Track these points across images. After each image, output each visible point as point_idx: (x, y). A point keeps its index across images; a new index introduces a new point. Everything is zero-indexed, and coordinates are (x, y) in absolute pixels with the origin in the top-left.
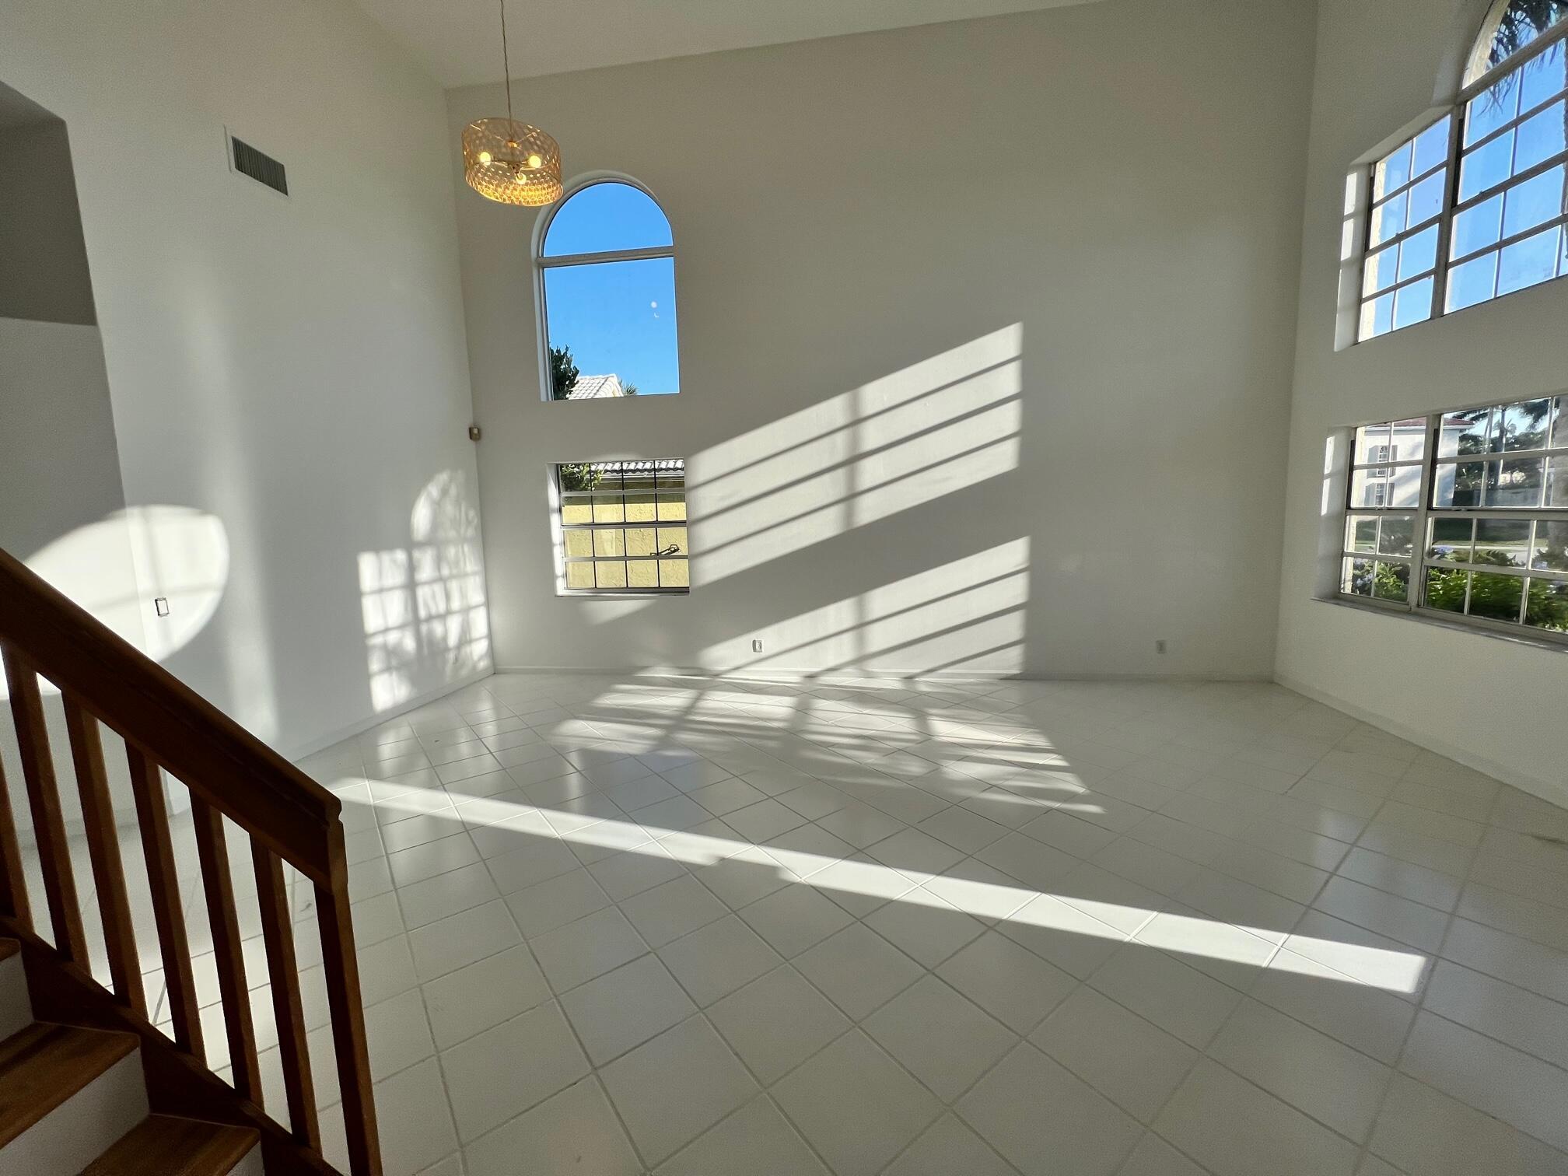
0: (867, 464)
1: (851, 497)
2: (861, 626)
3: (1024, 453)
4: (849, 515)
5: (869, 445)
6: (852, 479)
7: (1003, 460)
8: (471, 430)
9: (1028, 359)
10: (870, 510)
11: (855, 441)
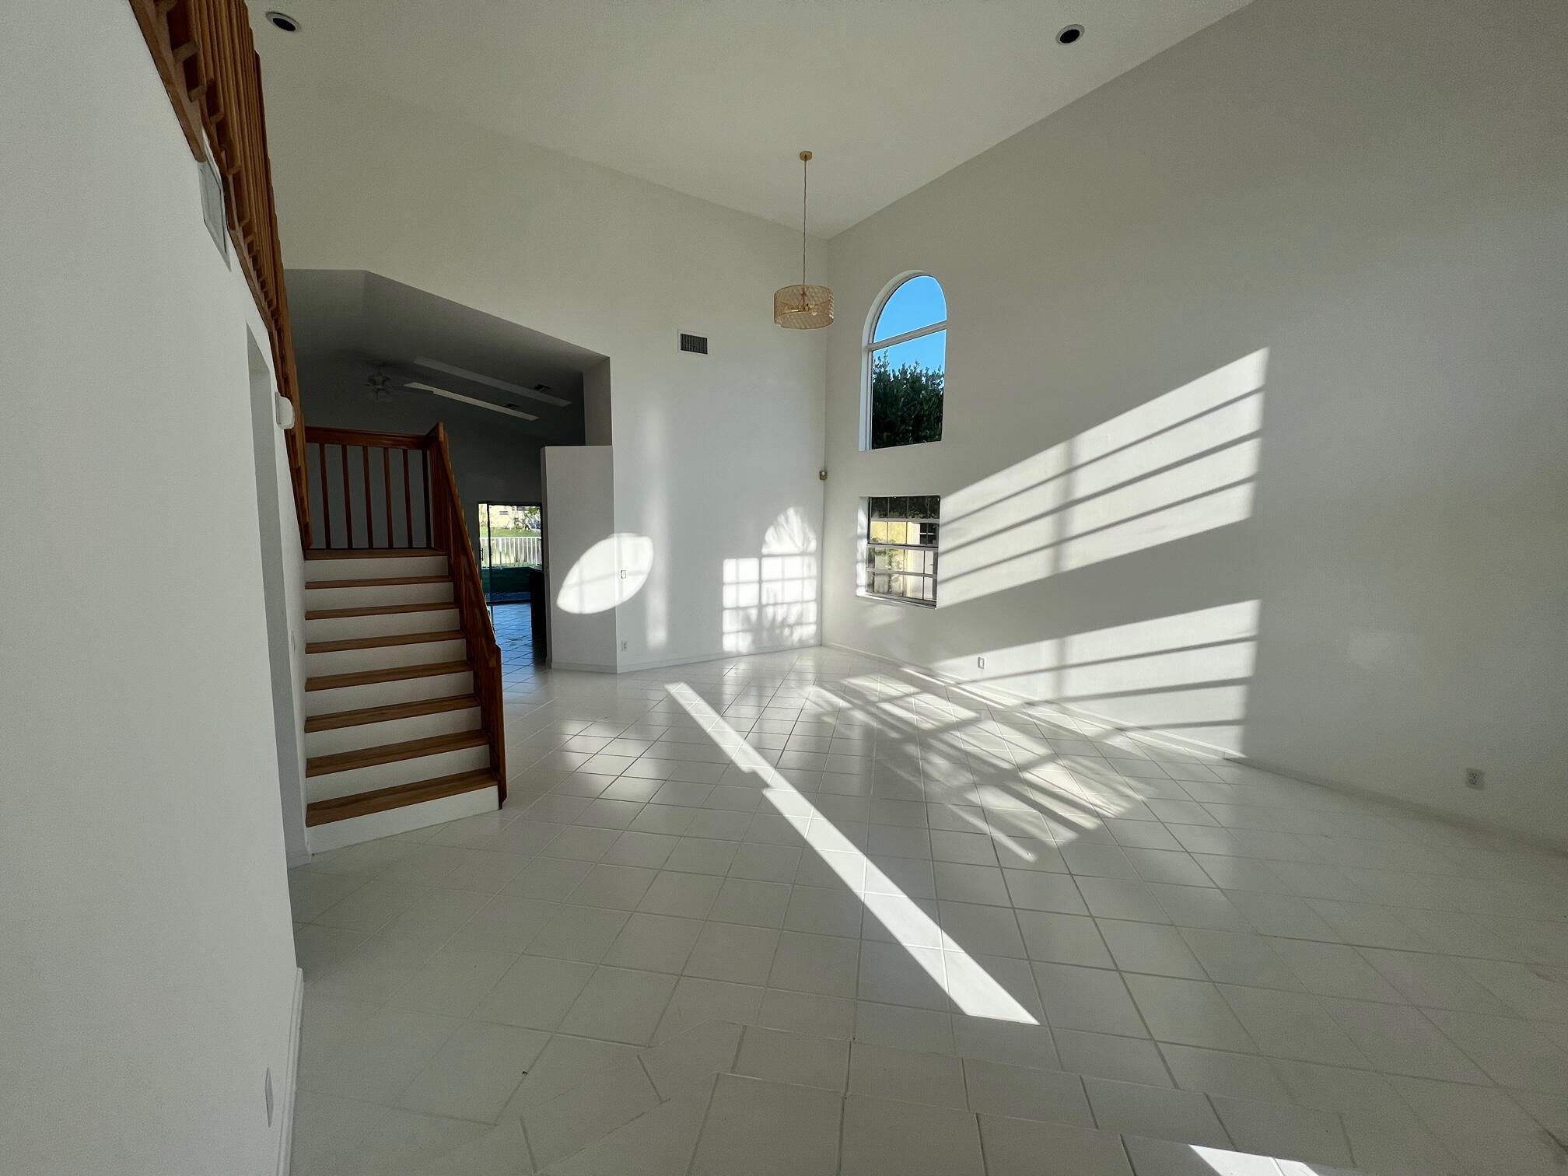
0: (1079, 511)
1: (1060, 542)
2: (1060, 668)
3: (1258, 502)
4: (1057, 560)
5: (1080, 493)
6: (1061, 525)
7: (1232, 508)
8: (820, 473)
9: (1270, 390)
10: (1078, 556)
11: (1068, 489)
